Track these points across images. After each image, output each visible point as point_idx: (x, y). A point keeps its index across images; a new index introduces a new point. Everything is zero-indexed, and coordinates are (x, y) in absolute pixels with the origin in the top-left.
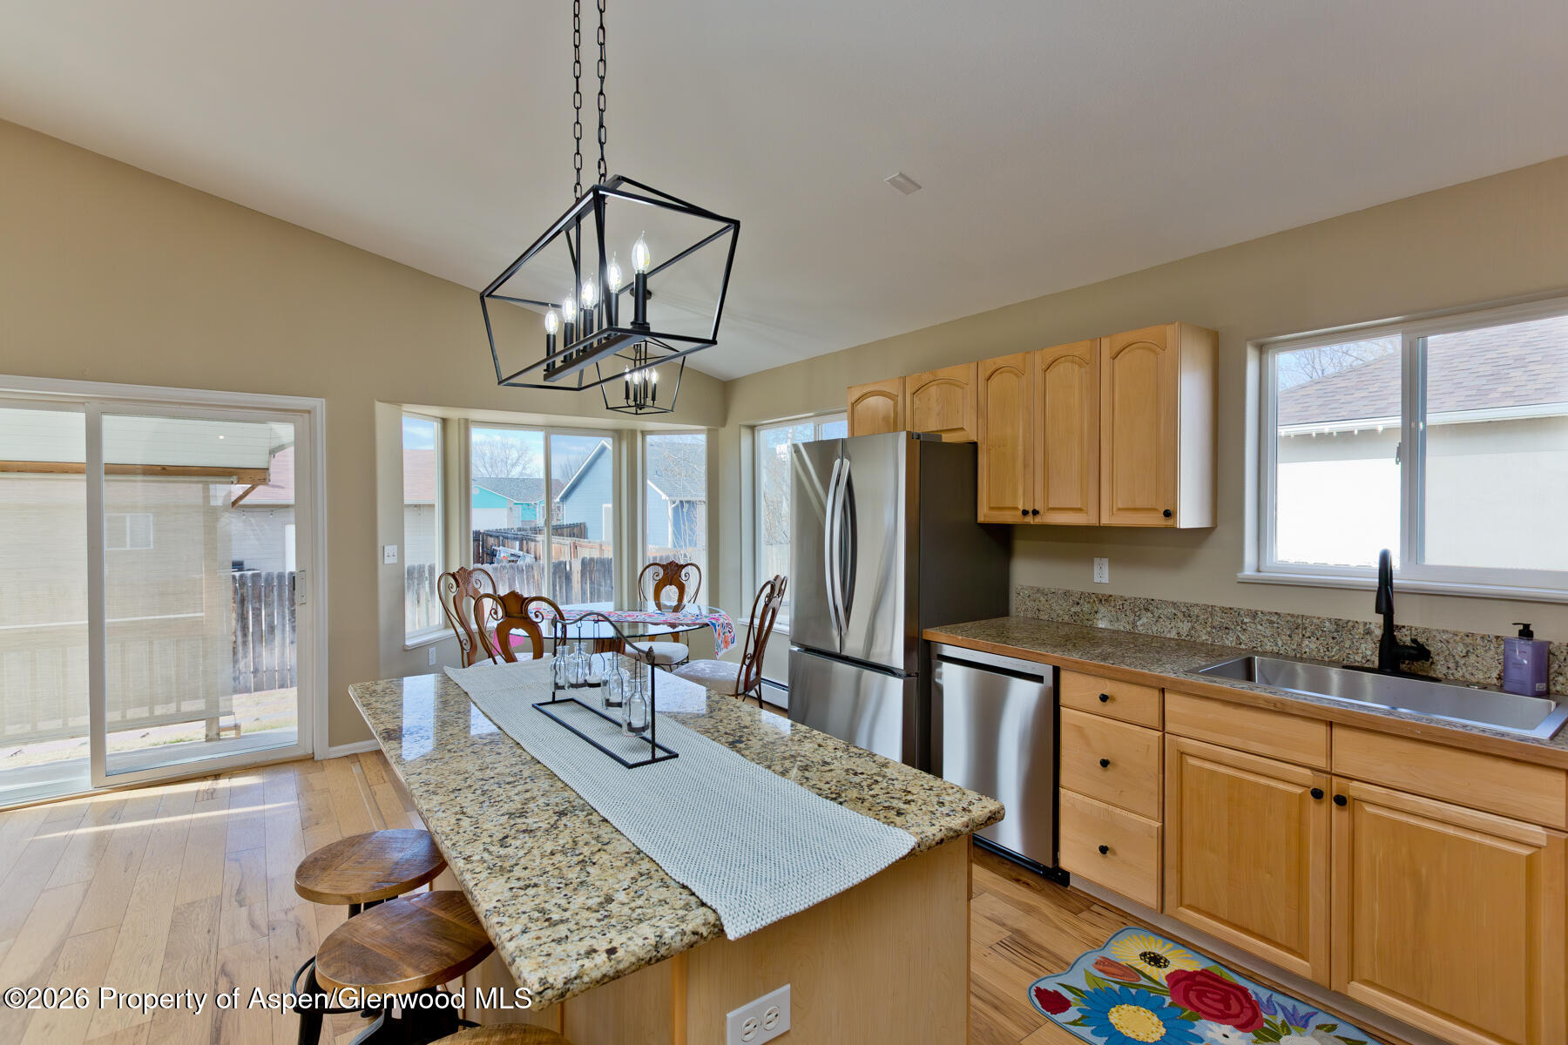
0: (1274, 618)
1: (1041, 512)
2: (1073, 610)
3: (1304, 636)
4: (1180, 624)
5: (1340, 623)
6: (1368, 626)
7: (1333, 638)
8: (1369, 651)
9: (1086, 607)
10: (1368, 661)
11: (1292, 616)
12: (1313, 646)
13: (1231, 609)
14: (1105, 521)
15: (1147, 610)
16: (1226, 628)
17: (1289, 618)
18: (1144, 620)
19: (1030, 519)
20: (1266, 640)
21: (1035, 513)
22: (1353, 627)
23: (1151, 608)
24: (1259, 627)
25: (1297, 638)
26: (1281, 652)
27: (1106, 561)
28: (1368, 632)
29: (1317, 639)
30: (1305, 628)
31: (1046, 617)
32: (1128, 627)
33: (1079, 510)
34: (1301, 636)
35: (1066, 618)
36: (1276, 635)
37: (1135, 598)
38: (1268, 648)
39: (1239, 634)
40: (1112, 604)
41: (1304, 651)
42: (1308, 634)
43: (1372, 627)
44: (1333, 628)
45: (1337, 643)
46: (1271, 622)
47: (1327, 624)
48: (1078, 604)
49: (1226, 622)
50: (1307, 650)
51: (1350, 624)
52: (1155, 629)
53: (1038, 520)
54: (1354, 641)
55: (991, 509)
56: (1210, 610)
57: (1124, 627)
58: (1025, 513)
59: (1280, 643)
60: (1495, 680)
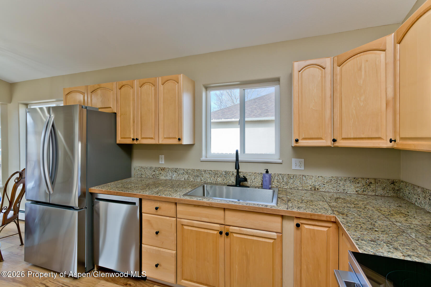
0: (210, 172)
1: (140, 139)
2: (153, 173)
3: (218, 176)
4: (185, 176)
5: (227, 172)
6: (233, 172)
7: (225, 177)
8: (233, 180)
9: (157, 172)
10: (233, 183)
11: (215, 171)
12: (220, 180)
13: (199, 170)
14: (161, 142)
15: (175, 172)
16: (198, 176)
17: (214, 172)
18: (175, 175)
19: (135, 142)
20: (208, 179)
21: (137, 139)
22: (230, 173)
23: (177, 171)
24: (207, 175)
25: (216, 178)
26: (212, 182)
27: (163, 156)
28: (233, 174)
29: (221, 177)
30: (218, 174)
31: (144, 177)
32: (170, 178)
33: (152, 138)
34: (217, 177)
35: (151, 177)
36: (211, 177)
37: (172, 168)
38: (209, 181)
39: (201, 178)
40: (165, 171)
41: (218, 181)
42: (219, 176)
43: (234, 172)
44: (225, 174)
45: (226, 178)
46: (209, 173)
47: (223, 173)
48: (155, 171)
49: (198, 174)
50: (219, 181)
51: (229, 172)
52: (178, 178)
53: (138, 142)
54: (230, 177)
55: (121, 138)
56: (193, 170)
57: (169, 178)
58: (133, 139)
59: (212, 180)
60: (260, 185)
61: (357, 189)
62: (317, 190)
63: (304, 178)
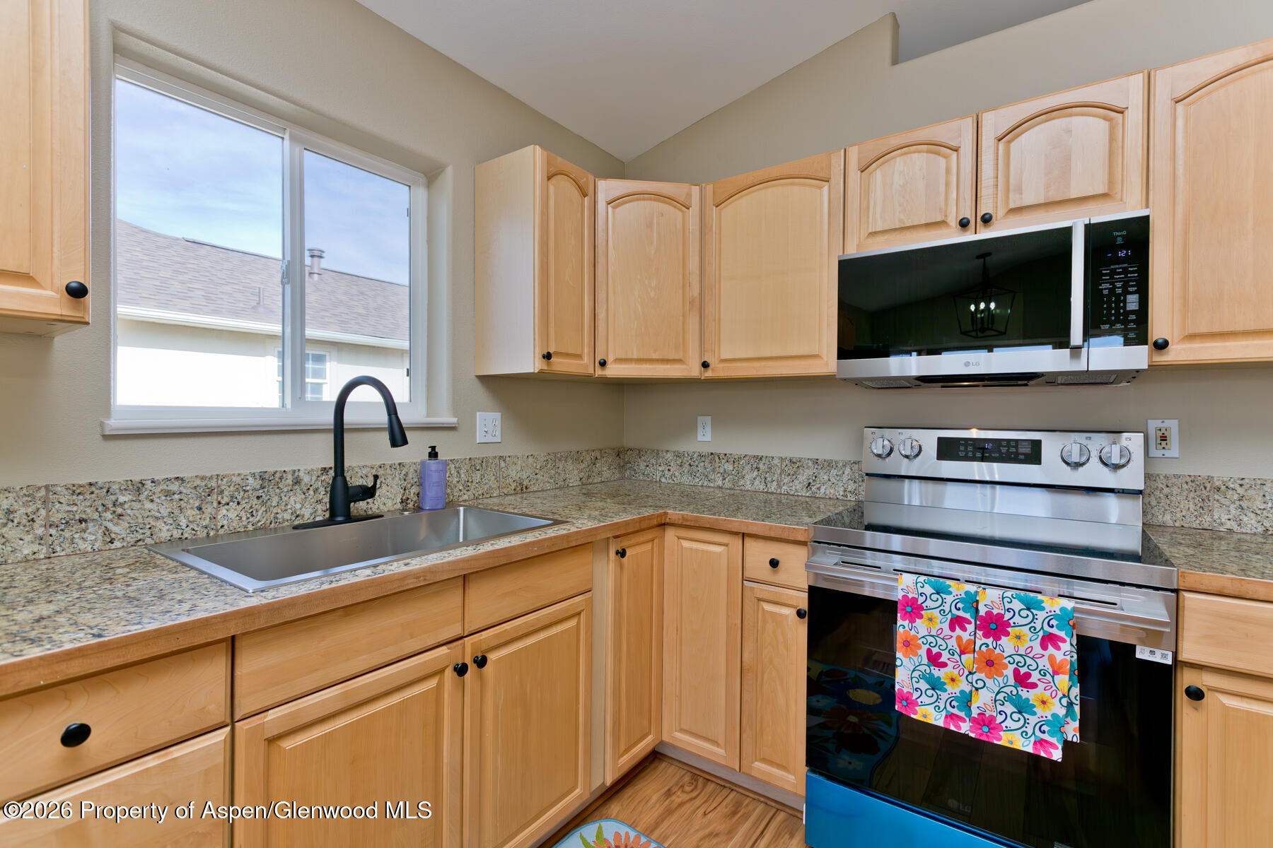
0: (174, 487)
3: (219, 503)
5: (267, 476)
6: (296, 474)
7: (258, 498)
10: (297, 516)
11: (203, 478)
12: (232, 515)
13: (91, 484)
16: (81, 521)
17: (198, 482)
20: (159, 524)
22: (281, 478)
24: (148, 505)
25: (209, 510)
26: (186, 535)
29: (238, 503)
30: (222, 492)
34: (215, 504)
36: (177, 512)
38: (164, 535)
39: (110, 525)
41: (220, 524)
42: (226, 500)
43: (301, 474)
44: (257, 484)
45: (263, 504)
46: (168, 494)
47: (251, 480)
49: (83, 507)
50: (225, 522)
51: (278, 475)
54: (282, 495)
59: (183, 523)
60: (399, 506)
61: (582, 475)
62: (525, 490)
63: (503, 464)
